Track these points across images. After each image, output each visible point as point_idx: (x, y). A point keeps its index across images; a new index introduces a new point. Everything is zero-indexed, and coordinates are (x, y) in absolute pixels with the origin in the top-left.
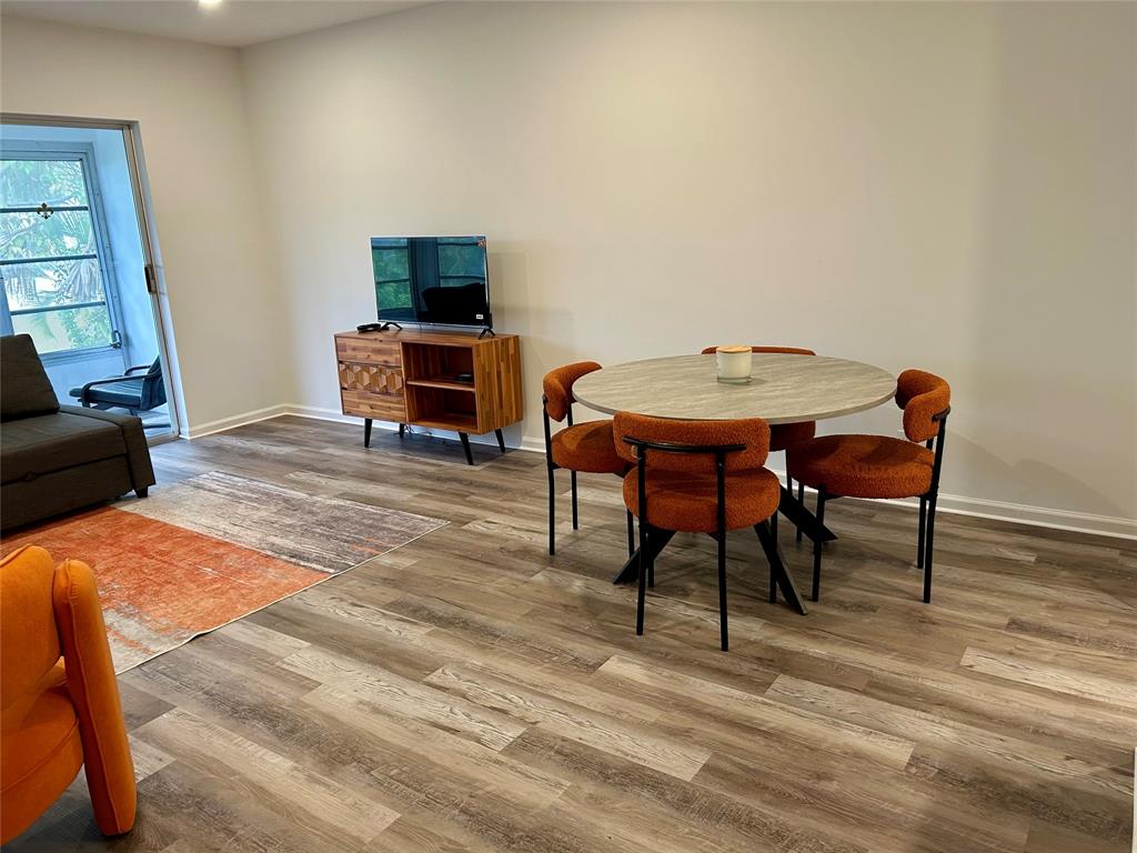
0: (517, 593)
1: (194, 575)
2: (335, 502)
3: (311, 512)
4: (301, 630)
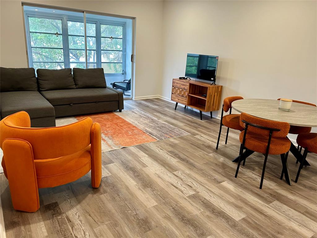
0: (204, 157)
1: (126, 133)
2: (163, 122)
3: (157, 124)
4: (147, 152)
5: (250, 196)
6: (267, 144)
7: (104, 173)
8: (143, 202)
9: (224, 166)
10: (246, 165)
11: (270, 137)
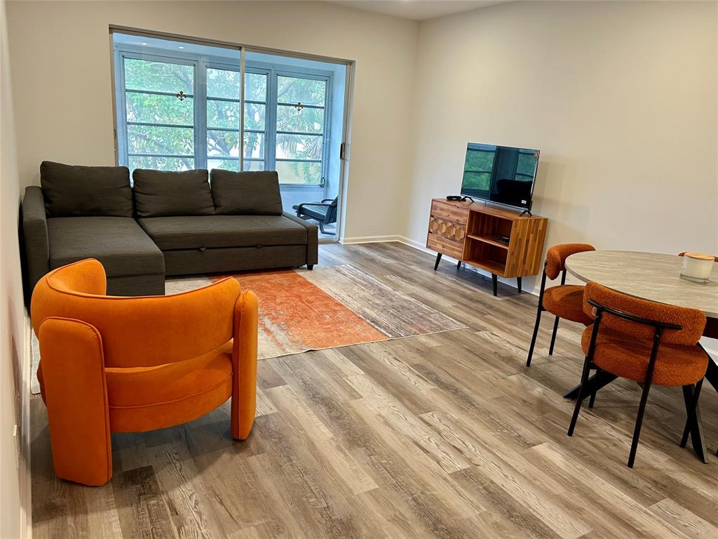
0: (495, 382)
1: (320, 317)
2: (406, 298)
3: (391, 300)
4: (363, 364)
5: (603, 484)
6: (648, 360)
7: (262, 406)
8: (345, 479)
9: (542, 406)
10: (596, 408)
11: (657, 342)
